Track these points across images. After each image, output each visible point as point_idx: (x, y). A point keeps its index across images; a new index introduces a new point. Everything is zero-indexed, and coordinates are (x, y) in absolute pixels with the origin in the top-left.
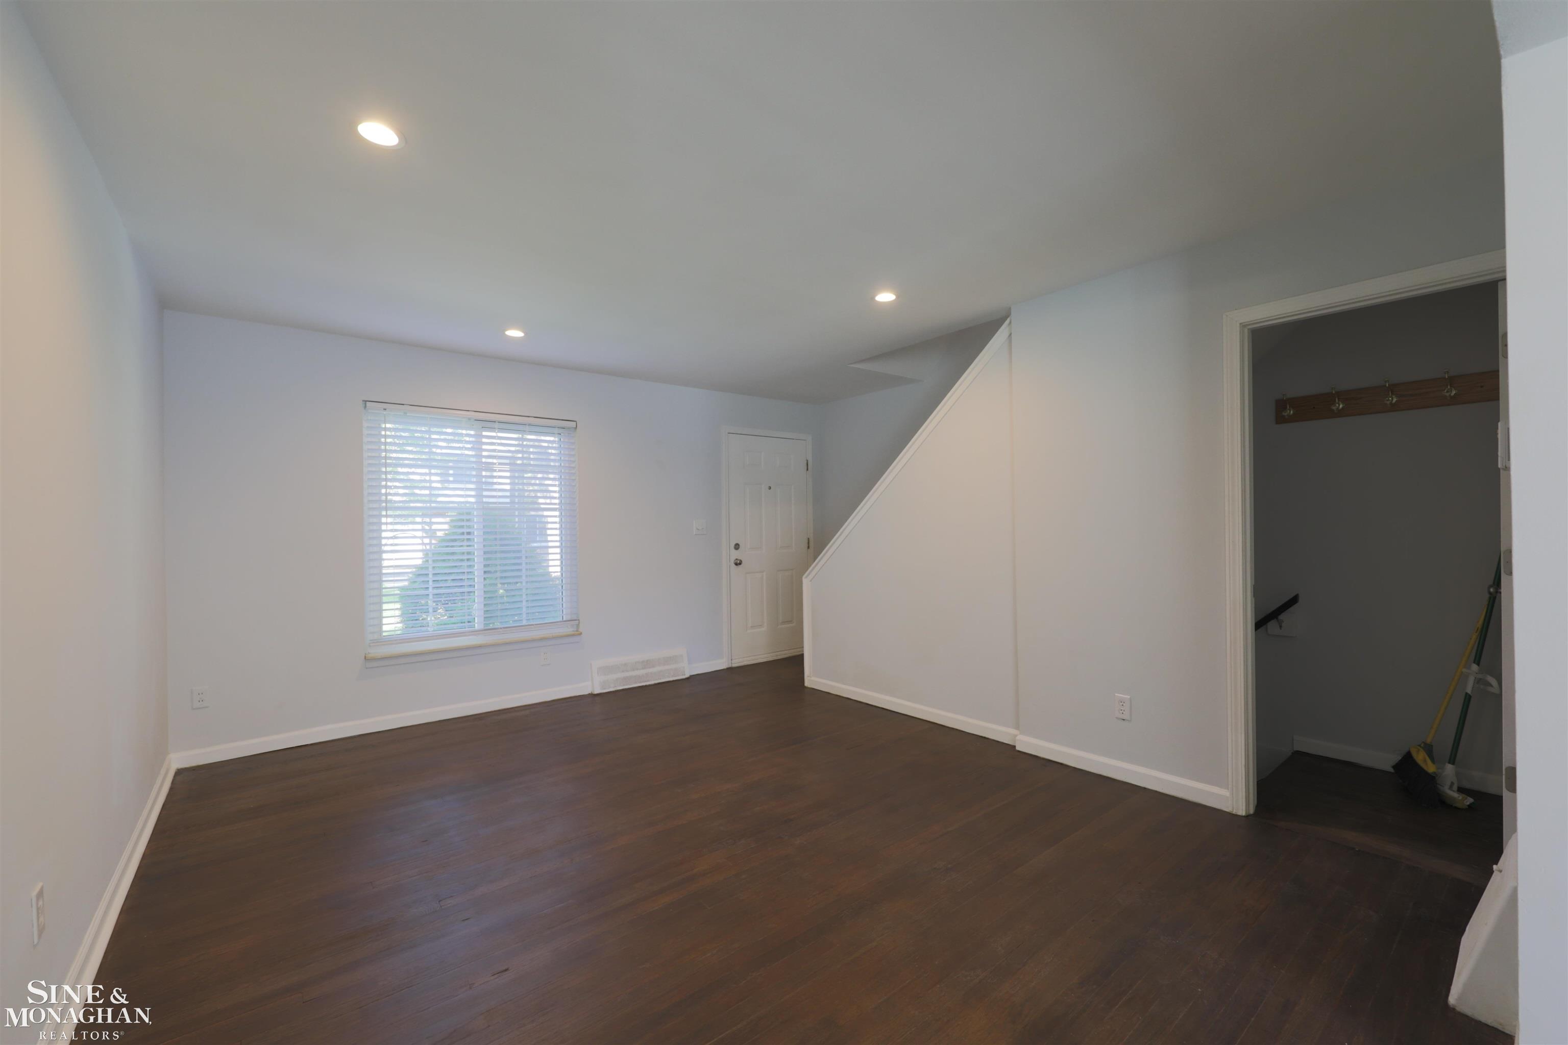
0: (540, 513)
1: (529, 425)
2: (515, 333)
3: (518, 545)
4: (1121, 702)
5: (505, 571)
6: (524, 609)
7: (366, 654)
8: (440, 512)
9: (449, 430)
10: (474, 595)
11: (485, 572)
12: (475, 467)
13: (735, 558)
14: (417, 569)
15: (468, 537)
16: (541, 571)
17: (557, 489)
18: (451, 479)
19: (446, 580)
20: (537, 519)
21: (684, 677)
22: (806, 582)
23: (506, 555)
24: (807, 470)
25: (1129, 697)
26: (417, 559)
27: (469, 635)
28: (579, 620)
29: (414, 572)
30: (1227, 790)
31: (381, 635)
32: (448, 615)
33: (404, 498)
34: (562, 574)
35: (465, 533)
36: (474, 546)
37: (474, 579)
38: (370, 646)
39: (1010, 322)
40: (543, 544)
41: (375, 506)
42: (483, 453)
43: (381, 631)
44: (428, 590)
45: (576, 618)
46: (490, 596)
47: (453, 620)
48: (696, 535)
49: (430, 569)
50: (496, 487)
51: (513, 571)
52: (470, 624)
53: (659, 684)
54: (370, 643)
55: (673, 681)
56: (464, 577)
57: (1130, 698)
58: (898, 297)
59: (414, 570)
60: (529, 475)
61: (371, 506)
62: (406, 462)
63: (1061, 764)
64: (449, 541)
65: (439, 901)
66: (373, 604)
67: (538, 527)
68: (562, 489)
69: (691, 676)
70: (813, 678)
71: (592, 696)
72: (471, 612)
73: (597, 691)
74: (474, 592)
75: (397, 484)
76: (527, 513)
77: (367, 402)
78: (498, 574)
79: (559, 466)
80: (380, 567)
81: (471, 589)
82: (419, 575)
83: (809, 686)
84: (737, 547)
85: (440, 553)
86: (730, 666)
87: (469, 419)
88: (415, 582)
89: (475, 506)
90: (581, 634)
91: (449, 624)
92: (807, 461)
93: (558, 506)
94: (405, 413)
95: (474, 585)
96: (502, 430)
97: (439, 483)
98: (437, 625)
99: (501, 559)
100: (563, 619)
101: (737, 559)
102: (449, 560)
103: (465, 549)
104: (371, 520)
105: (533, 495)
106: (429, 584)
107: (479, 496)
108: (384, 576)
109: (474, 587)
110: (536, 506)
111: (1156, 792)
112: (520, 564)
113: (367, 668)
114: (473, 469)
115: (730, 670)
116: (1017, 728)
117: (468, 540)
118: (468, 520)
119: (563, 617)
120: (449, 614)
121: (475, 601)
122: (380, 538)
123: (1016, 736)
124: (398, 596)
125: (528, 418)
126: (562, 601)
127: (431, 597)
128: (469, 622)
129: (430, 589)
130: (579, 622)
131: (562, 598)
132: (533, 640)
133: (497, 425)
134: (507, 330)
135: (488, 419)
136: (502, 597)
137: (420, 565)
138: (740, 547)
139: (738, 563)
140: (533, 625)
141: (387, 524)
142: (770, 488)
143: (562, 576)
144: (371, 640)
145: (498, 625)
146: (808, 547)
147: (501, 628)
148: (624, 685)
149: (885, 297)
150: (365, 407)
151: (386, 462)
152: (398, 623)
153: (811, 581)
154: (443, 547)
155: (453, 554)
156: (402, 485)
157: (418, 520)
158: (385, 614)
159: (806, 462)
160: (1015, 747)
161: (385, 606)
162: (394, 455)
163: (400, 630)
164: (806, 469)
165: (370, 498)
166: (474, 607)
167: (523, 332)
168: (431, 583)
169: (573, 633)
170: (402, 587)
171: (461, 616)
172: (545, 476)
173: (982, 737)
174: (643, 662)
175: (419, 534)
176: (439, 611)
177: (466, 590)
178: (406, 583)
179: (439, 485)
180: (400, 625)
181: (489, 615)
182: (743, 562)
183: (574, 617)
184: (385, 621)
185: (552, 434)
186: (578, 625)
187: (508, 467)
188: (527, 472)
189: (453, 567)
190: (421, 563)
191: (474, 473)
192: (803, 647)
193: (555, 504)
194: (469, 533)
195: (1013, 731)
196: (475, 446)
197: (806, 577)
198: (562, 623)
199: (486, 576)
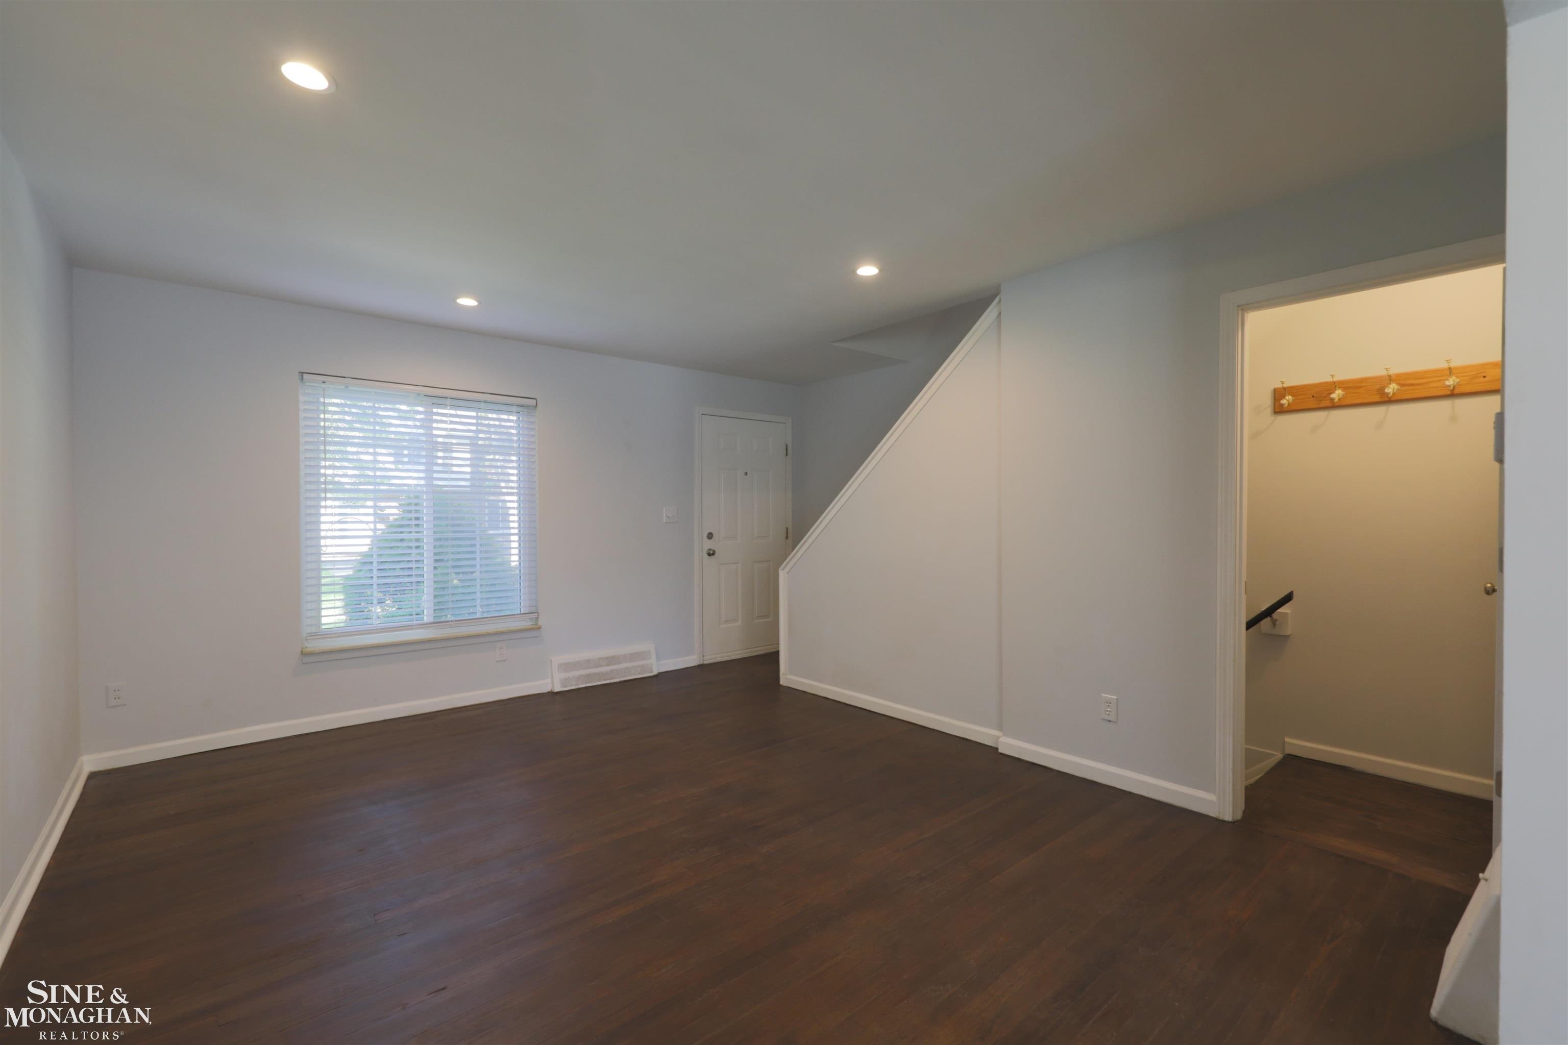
0: (502, 498)
1: (484, 402)
2: (467, 302)
3: (473, 532)
4: (1108, 703)
5: (459, 560)
6: (478, 601)
7: (303, 648)
8: (390, 496)
9: (404, 407)
10: (424, 585)
11: (436, 561)
12: (424, 447)
13: (708, 548)
14: (362, 557)
15: (417, 522)
16: (499, 560)
17: (515, 472)
18: (406, 460)
19: (394, 569)
20: (500, 504)
21: (651, 674)
22: (782, 574)
23: (458, 542)
24: (787, 455)
25: (1116, 697)
26: (363, 546)
27: (416, 629)
28: (537, 613)
29: (359, 560)
30: (1214, 795)
31: (319, 628)
32: (396, 607)
33: (353, 480)
34: (520, 563)
35: (413, 519)
36: (423, 532)
37: (423, 568)
38: (307, 639)
39: (1000, 301)
40: (506, 531)
41: (313, 487)
42: (433, 431)
43: (319, 624)
44: (373, 580)
45: (535, 611)
46: (441, 587)
47: (401, 612)
48: (665, 523)
49: (375, 557)
50: (455, 469)
51: (467, 559)
52: (418, 616)
53: (625, 681)
54: (307, 637)
55: (640, 678)
56: (414, 565)
57: (1117, 699)
58: (880, 271)
59: (359, 558)
60: (491, 457)
61: (308, 487)
62: (356, 441)
63: (1045, 767)
64: (398, 526)
65: (374, 915)
66: (311, 594)
67: (500, 512)
68: (521, 471)
69: (659, 673)
70: (790, 677)
71: (552, 694)
72: (420, 604)
73: (558, 689)
74: (424, 582)
75: (346, 464)
76: (486, 497)
77: (304, 374)
78: (450, 563)
79: (517, 447)
80: (319, 554)
81: (419, 579)
82: (365, 563)
83: (785, 684)
84: (710, 536)
85: (388, 539)
86: (702, 663)
87: (418, 395)
88: (360, 570)
89: (424, 489)
90: (540, 628)
91: (396, 616)
92: (787, 445)
93: (516, 491)
94: (347, 387)
95: (424, 575)
96: (453, 407)
97: (392, 464)
98: (384, 617)
99: (453, 546)
100: (520, 611)
101: (710, 549)
102: (398, 547)
103: (414, 536)
104: (309, 503)
105: (496, 478)
106: (373, 572)
107: (429, 479)
108: (323, 564)
109: (423, 577)
110: (499, 490)
111: (1142, 796)
112: (474, 552)
113: (303, 663)
114: (422, 449)
115: (701, 667)
116: (1000, 728)
117: (417, 525)
118: (416, 504)
119: (520, 609)
120: (398, 605)
121: (423, 592)
122: (319, 522)
123: (998, 737)
124: (341, 586)
125: (482, 394)
126: (520, 592)
127: (375, 586)
128: (417, 614)
129: (375, 579)
130: (538, 616)
131: (520, 589)
132: (489, 635)
133: (448, 402)
134: (459, 298)
135: (435, 394)
136: (456, 587)
137: (366, 552)
138: (714, 536)
139: (711, 554)
140: (487, 618)
141: (326, 507)
142: (746, 474)
143: (520, 565)
144: (308, 633)
145: (450, 617)
146: (787, 538)
147: (452, 621)
148: (586, 683)
149: (868, 271)
150: (302, 379)
151: (325, 440)
152: (341, 615)
153: (788, 573)
154: (392, 533)
155: (402, 540)
156: (352, 466)
157: (370, 503)
158: (324, 605)
159: (785, 446)
160: (997, 749)
161: (324, 597)
162: (341, 433)
163: (343, 622)
164: (785, 455)
165: (308, 479)
166: (423, 598)
167: (476, 300)
168: (375, 572)
169: (531, 627)
170: (346, 576)
171: (410, 608)
172: (507, 458)
173: (963, 738)
174: (607, 658)
175: (371, 518)
176: (387, 602)
177: (414, 579)
178: (350, 572)
179: (392, 466)
180: (344, 618)
181: (439, 608)
182: (716, 553)
183: (533, 610)
184: (324, 613)
185: (509, 413)
186: (537, 619)
187: (469, 447)
188: (489, 453)
189: (401, 554)
190: (367, 550)
191: (423, 453)
192: (778, 644)
193: (513, 488)
194: (417, 519)
195: (996, 733)
196: (425, 424)
197: (783, 569)
198: (520, 616)
199: (437, 565)
